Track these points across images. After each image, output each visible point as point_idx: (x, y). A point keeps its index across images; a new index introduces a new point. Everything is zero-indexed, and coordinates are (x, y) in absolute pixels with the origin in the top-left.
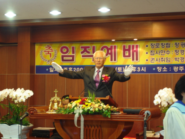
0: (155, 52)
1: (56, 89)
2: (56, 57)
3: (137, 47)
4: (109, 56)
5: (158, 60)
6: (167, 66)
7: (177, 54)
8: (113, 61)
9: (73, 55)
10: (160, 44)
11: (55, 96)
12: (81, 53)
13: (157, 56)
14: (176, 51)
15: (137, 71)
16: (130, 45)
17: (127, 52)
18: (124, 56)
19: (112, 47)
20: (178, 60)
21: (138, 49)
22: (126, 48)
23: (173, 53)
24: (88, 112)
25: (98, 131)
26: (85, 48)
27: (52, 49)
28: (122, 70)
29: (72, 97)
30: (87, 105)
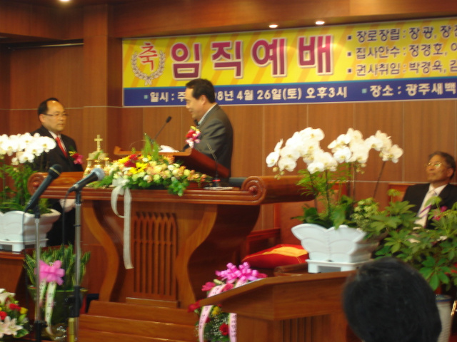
0: (367, 52)
1: (98, 136)
3: (328, 39)
4: (270, 62)
5: (374, 69)
6: (393, 83)
7: (415, 53)
8: (279, 75)
9: (197, 62)
10: (379, 32)
11: (95, 150)
12: (211, 58)
13: (371, 61)
14: (413, 46)
15: (327, 96)
16: (313, 36)
17: (307, 53)
18: (302, 62)
19: (275, 42)
20: (416, 68)
21: (331, 45)
22: (305, 45)
23: (405, 51)
24: (137, 185)
25: (169, 227)
26: (221, 46)
27: (154, 52)
28: (297, 95)
29: (122, 150)
30: (139, 168)
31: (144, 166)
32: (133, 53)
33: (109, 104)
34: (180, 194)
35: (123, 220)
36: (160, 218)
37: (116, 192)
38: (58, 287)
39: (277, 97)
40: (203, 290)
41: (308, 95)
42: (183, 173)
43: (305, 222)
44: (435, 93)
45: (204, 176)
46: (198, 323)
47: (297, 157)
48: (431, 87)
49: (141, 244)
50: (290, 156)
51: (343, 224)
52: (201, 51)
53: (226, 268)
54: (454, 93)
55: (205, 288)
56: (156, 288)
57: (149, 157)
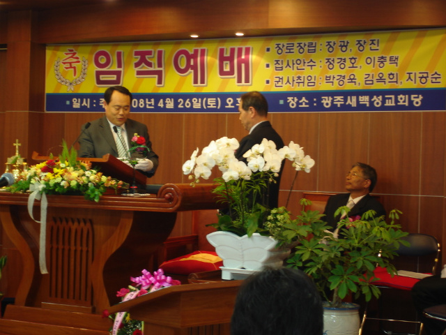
0: (285, 64)
1: (17, 141)
2: (84, 74)
3: (248, 50)
4: (191, 71)
5: (291, 81)
6: (309, 95)
7: (331, 66)
8: (199, 84)
9: (119, 69)
10: (296, 45)
11: (15, 154)
12: (134, 65)
13: (288, 73)
14: (328, 59)
16: (233, 47)
17: (226, 64)
18: (222, 73)
19: (196, 51)
20: (331, 80)
21: (250, 56)
22: (225, 55)
23: (322, 64)
24: (54, 190)
25: (85, 232)
26: (143, 55)
27: (77, 58)
28: (217, 105)
29: (39, 155)
30: (57, 174)
31: (61, 172)
32: (56, 59)
33: (31, 108)
34: (96, 200)
35: (39, 224)
36: (76, 224)
37: (33, 197)
39: (197, 105)
41: (228, 105)
42: (100, 179)
43: (219, 229)
44: (350, 105)
45: (120, 182)
46: (112, 328)
47: (213, 165)
48: (345, 100)
49: (58, 249)
50: (205, 164)
51: (256, 232)
52: (124, 59)
53: (141, 274)
54: (368, 105)
55: (119, 294)
56: (71, 294)
57: (67, 163)
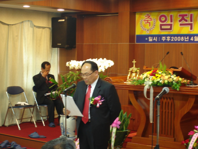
1: (134, 60)
2: (154, 26)
9: (171, 23)
12: (178, 21)
24: (157, 84)
25: (170, 104)
26: (183, 16)
27: (151, 18)
29: (147, 68)
30: (157, 77)
31: (159, 76)
32: (141, 19)
33: (130, 42)
34: (178, 90)
35: (149, 100)
36: (165, 100)
37: (146, 87)
38: (117, 129)
40: (189, 134)
42: (178, 80)
45: (188, 81)
52: (173, 18)
56: (163, 132)
57: (162, 71)
